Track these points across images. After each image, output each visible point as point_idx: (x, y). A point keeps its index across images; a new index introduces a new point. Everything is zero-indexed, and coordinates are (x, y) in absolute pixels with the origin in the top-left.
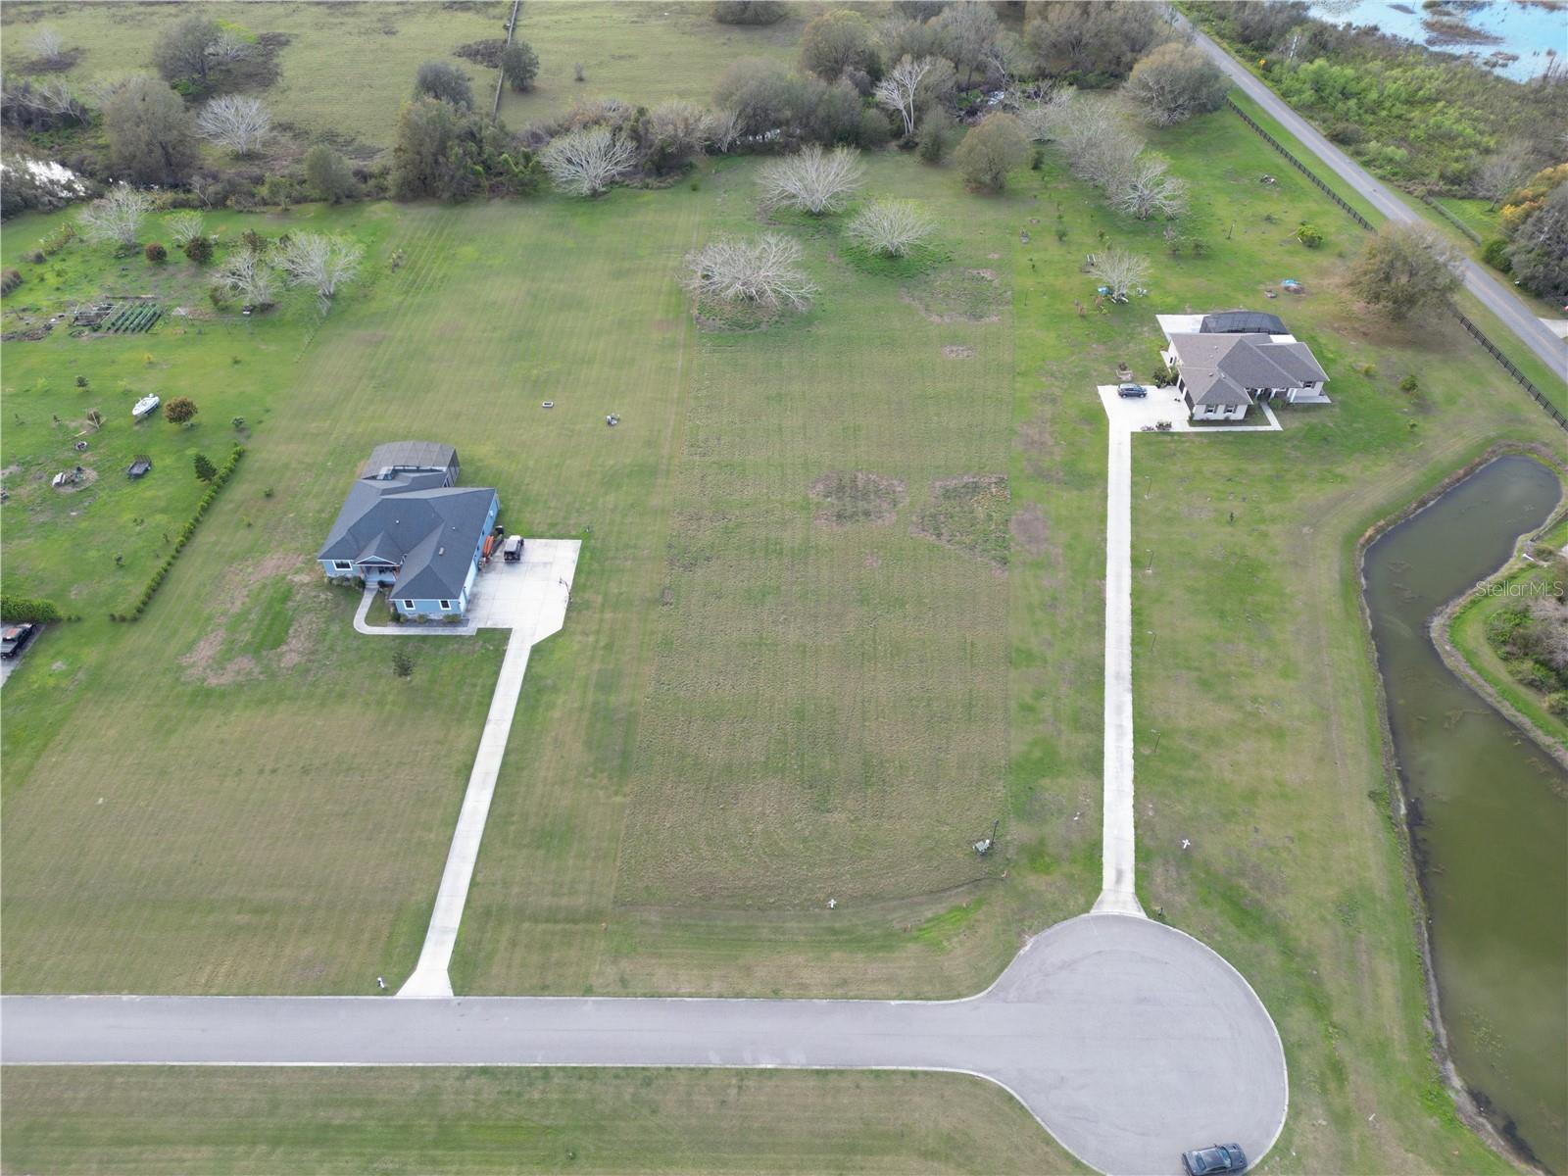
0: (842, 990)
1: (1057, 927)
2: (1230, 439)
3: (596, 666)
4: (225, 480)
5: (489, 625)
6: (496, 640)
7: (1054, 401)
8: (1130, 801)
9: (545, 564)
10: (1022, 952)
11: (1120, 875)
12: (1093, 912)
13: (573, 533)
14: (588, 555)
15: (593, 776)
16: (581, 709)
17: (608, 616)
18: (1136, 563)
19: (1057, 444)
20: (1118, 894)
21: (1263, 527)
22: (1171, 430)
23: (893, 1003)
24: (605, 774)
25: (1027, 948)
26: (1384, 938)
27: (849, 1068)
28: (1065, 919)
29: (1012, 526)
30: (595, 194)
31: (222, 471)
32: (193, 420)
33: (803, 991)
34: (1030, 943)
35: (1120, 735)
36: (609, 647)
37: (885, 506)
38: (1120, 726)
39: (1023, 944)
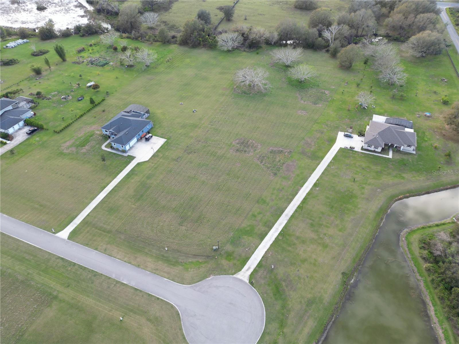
0: (155, 271)
1: (221, 276)
2: (372, 157)
3: (150, 172)
4: (96, 105)
5: (131, 155)
6: (131, 158)
7: (322, 133)
8: (266, 250)
9: (154, 143)
10: (207, 279)
11: (249, 268)
12: (234, 276)
13: (166, 137)
14: (166, 143)
15: (131, 199)
16: (139, 181)
17: (161, 160)
18: (315, 185)
19: (315, 145)
20: (244, 274)
21: (364, 186)
22: (354, 150)
23: (165, 279)
24: (134, 199)
25: (209, 278)
26: (316, 315)
27: (143, 291)
28: (225, 275)
29: (285, 165)
30: (229, 51)
31: (96, 103)
32: (98, 90)
33: (145, 268)
34: (212, 277)
35: (276, 231)
36: (156, 168)
37: (252, 150)
38: (277, 229)
39: (209, 277)
